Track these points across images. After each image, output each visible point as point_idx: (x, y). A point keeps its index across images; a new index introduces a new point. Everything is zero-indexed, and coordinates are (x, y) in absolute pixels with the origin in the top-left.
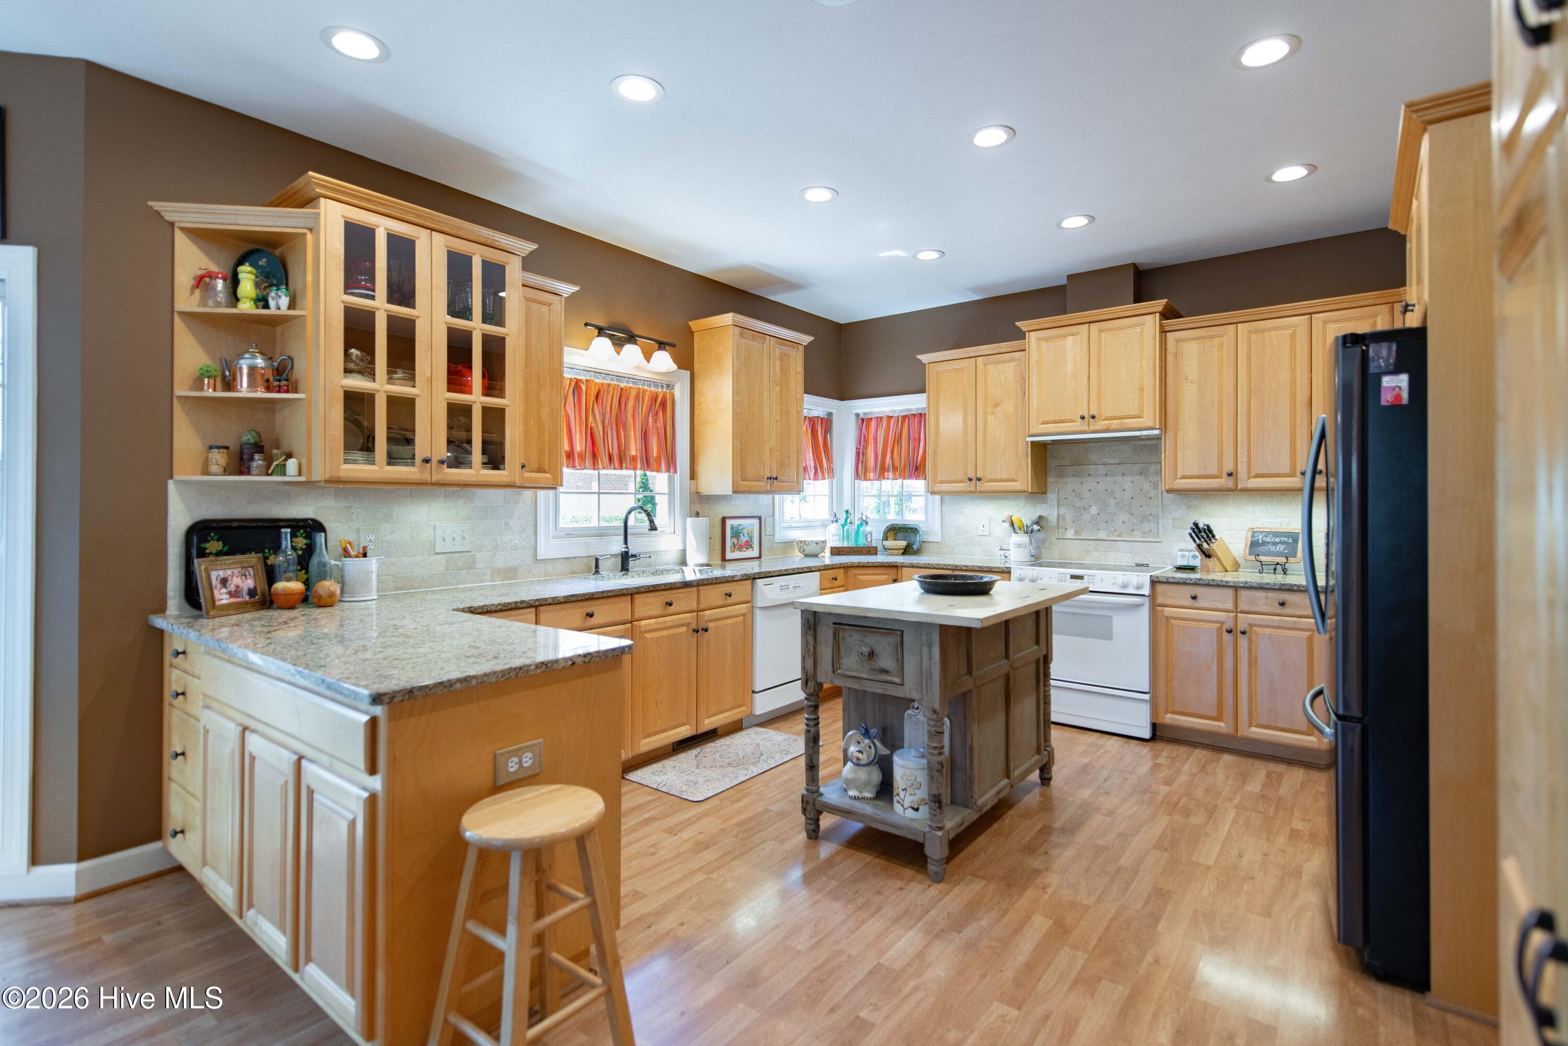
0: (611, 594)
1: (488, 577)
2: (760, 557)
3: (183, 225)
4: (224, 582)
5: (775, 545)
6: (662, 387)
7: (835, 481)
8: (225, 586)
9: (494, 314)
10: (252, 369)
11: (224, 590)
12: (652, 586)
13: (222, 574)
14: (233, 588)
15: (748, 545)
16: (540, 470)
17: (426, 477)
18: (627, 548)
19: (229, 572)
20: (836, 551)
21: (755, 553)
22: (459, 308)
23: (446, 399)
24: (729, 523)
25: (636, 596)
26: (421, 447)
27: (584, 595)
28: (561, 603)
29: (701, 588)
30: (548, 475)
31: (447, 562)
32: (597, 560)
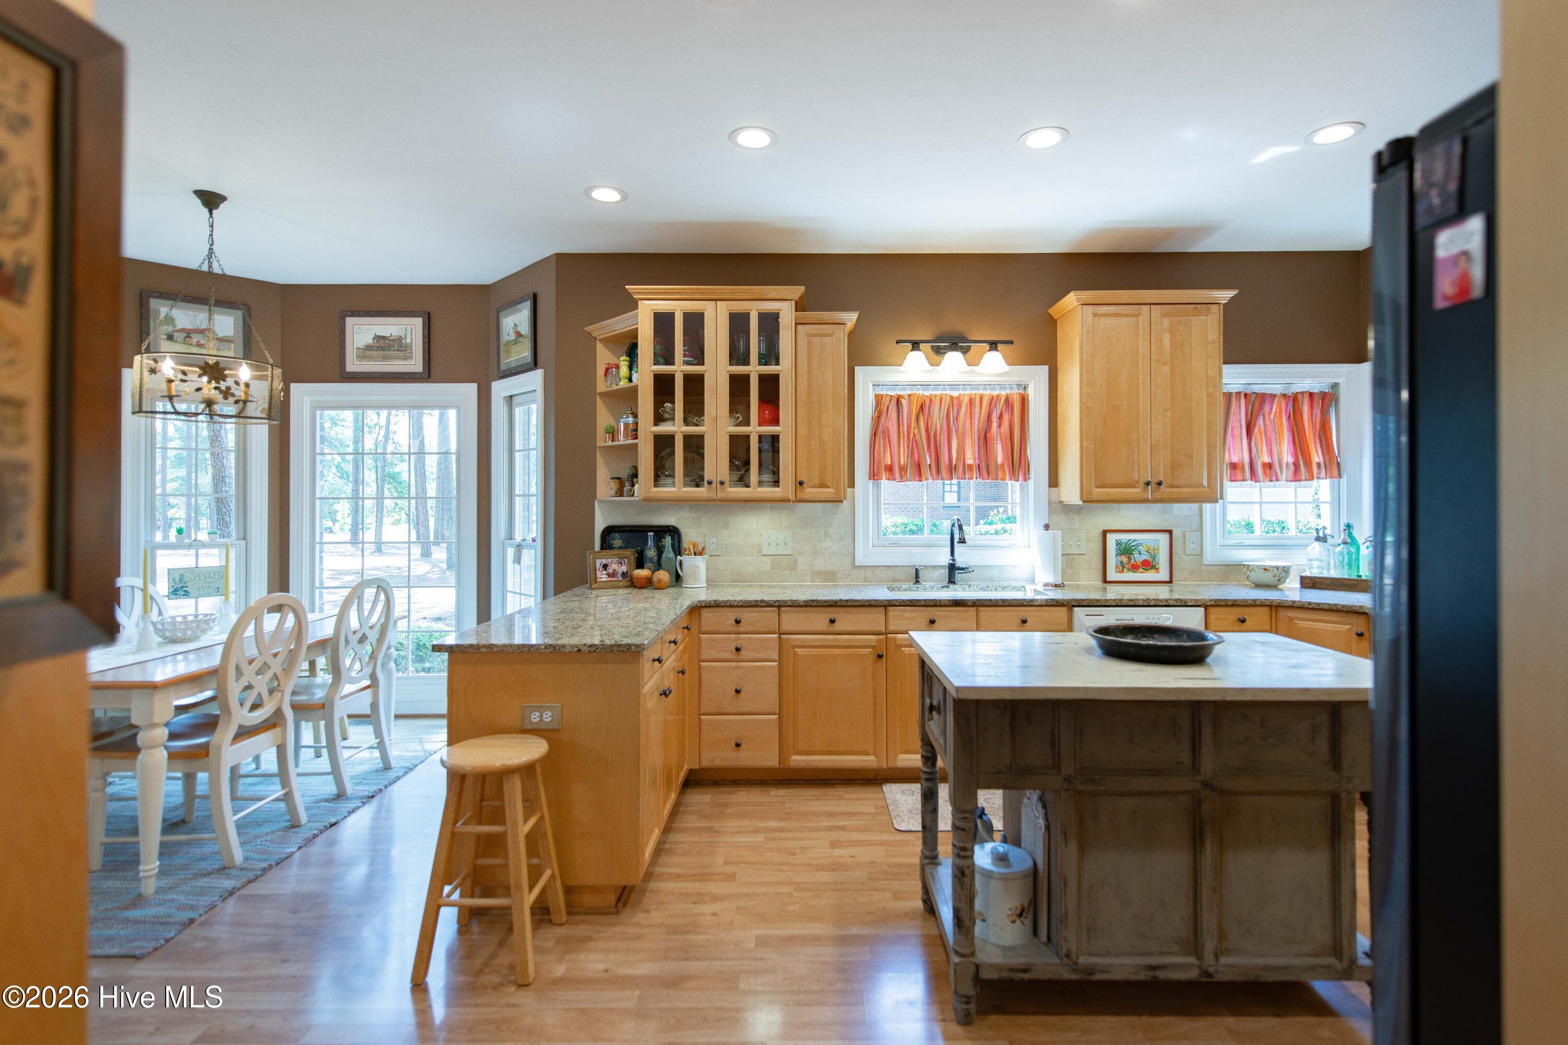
0: (856, 604)
1: (809, 578)
2: (1171, 582)
3: (601, 337)
4: (605, 567)
5: (1203, 567)
6: (1012, 388)
7: (1344, 480)
8: (605, 570)
9: (770, 355)
10: (626, 425)
11: (605, 572)
12: (908, 600)
13: (604, 561)
14: (611, 571)
15: (1148, 565)
16: (823, 485)
17: (712, 495)
18: (953, 560)
19: (610, 560)
20: (1309, 583)
21: (1163, 575)
22: (738, 355)
23: (728, 432)
24: (1112, 539)
25: (890, 608)
26: (709, 473)
27: (826, 601)
28: (801, 606)
29: (980, 609)
30: (831, 490)
31: (773, 563)
32: (917, 571)
